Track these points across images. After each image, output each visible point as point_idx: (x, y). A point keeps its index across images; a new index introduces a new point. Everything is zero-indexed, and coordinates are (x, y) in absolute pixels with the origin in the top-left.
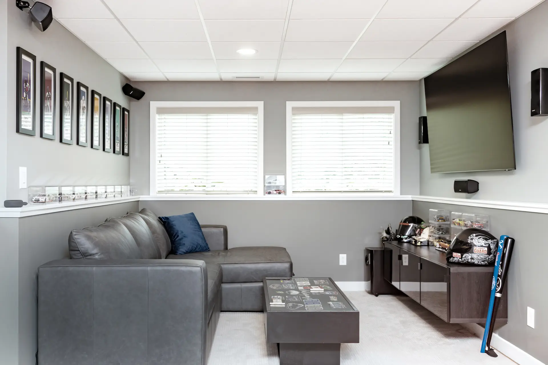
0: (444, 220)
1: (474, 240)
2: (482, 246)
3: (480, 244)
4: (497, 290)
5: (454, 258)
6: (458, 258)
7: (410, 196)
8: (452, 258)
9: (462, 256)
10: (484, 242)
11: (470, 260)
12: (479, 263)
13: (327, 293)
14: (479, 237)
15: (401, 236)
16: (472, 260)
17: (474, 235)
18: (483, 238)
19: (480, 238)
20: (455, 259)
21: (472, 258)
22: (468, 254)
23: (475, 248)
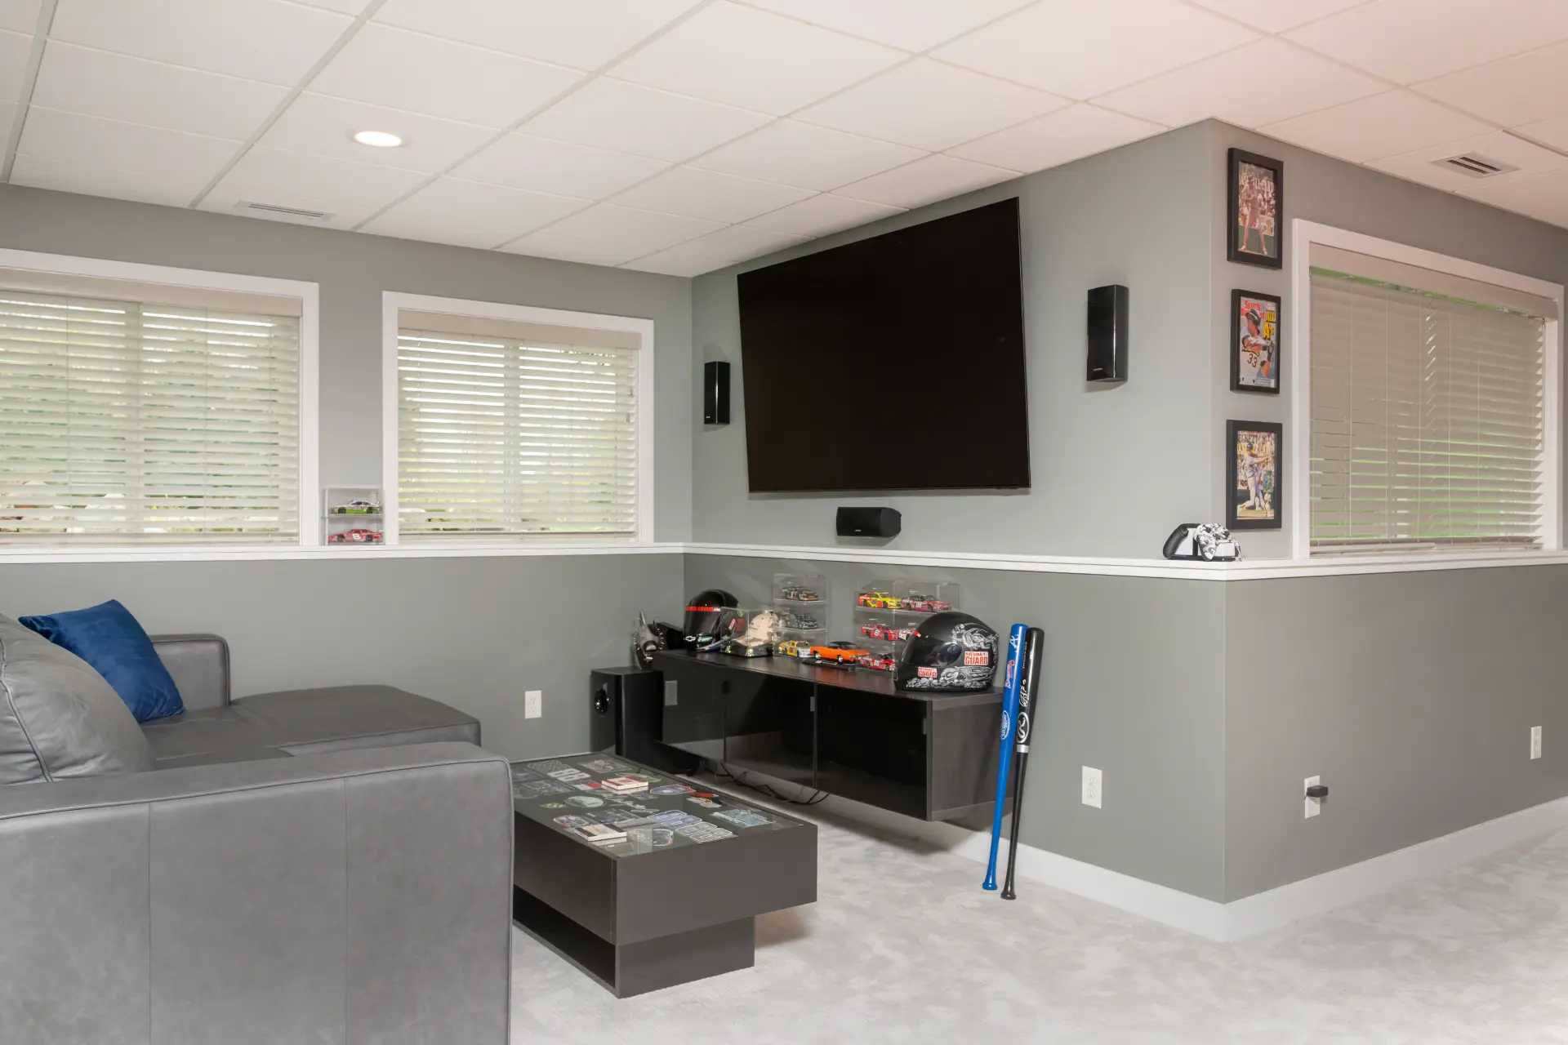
0: (816, 597)
1: (964, 637)
2: (980, 649)
3: (976, 645)
4: (1020, 739)
5: (920, 678)
6: (931, 679)
7: (681, 544)
8: (915, 679)
9: (940, 671)
10: (982, 640)
11: (956, 681)
12: (972, 687)
13: (665, 791)
14: (971, 630)
15: (697, 638)
16: (961, 681)
17: (962, 626)
18: (979, 633)
19: (975, 632)
20: (924, 680)
21: (960, 677)
22: (953, 667)
23: (967, 654)
